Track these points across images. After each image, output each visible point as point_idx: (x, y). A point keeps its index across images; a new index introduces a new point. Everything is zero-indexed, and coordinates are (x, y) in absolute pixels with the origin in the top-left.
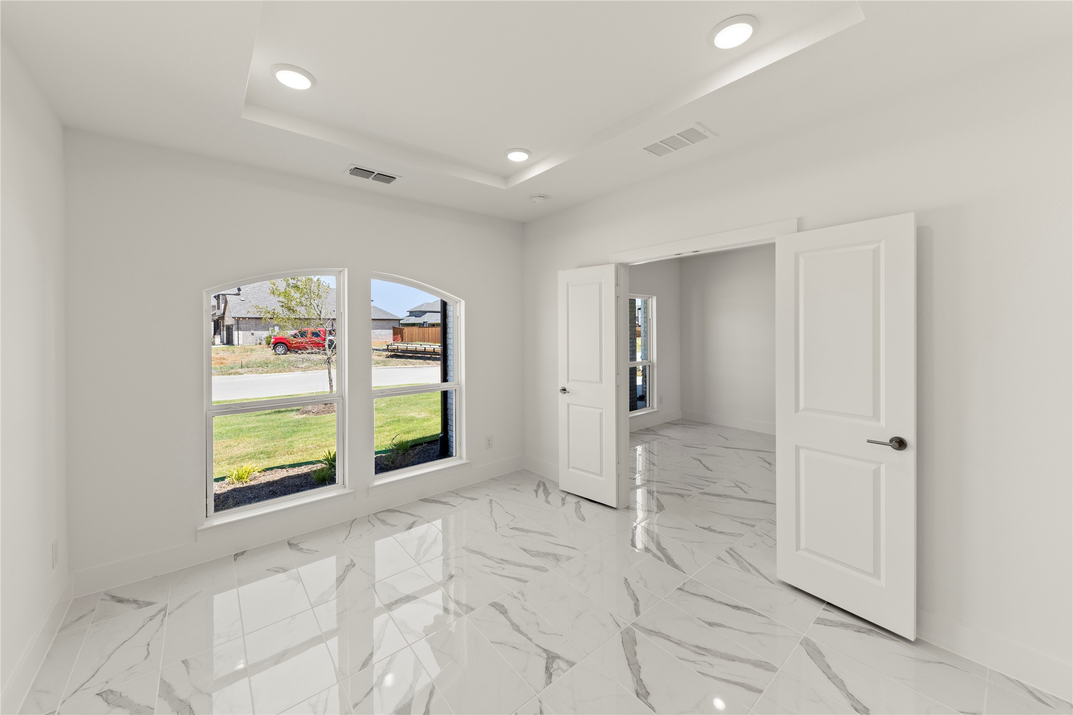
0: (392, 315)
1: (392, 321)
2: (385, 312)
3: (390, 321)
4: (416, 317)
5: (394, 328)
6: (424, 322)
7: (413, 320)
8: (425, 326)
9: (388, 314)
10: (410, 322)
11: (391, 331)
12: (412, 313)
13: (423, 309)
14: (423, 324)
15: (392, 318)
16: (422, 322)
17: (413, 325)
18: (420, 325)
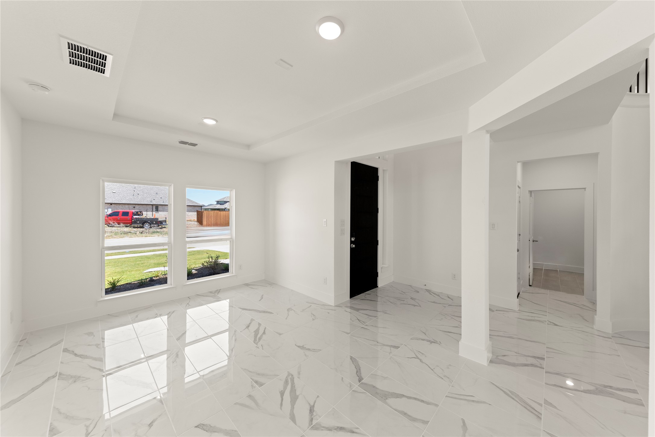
0: (196, 203)
1: (196, 207)
2: (192, 201)
3: (195, 207)
4: (220, 205)
5: (197, 211)
6: (225, 208)
7: (219, 206)
8: (226, 210)
9: (194, 202)
10: (216, 208)
11: (196, 213)
12: (218, 203)
13: (225, 200)
14: (225, 209)
15: (196, 205)
16: (224, 208)
17: (218, 209)
18: (223, 210)
